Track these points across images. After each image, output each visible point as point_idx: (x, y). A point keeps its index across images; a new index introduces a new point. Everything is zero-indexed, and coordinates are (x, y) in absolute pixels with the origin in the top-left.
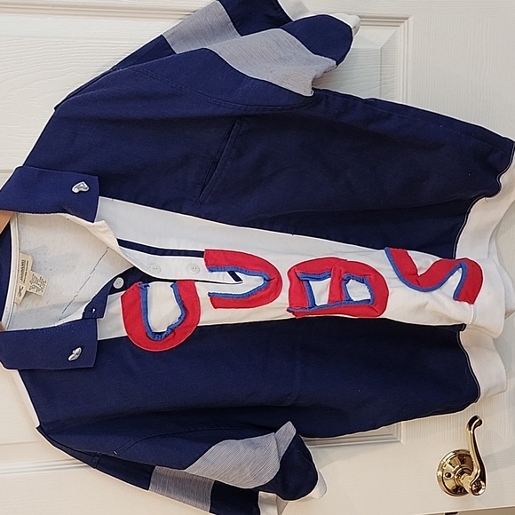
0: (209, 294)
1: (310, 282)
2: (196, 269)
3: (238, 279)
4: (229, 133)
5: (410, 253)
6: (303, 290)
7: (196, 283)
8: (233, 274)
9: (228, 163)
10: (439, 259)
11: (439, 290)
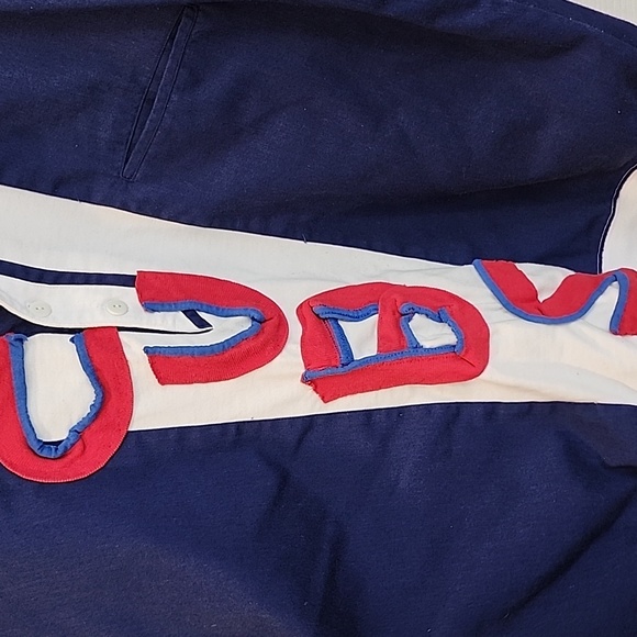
0: (146, 350)
1: (340, 322)
2: (122, 307)
3: (202, 324)
4: (172, 38)
5: (521, 266)
6: (327, 335)
7: (120, 333)
8: (192, 315)
9: (174, 97)
10: (573, 273)
11: (580, 321)
